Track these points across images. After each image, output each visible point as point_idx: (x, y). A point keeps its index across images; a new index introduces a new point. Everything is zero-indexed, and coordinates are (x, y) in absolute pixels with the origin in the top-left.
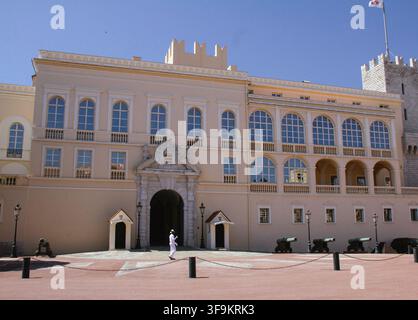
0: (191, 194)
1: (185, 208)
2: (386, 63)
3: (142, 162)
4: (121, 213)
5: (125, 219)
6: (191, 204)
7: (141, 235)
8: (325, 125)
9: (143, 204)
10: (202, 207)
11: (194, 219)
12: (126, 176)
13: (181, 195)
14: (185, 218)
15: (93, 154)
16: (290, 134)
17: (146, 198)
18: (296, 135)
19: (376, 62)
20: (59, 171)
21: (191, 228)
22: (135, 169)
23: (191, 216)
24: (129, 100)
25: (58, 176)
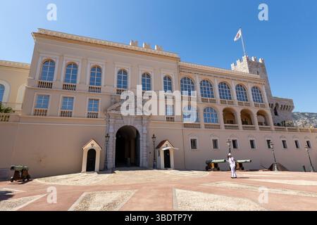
0: (144, 128)
1: (141, 139)
2: (248, 60)
3: (110, 106)
4: (93, 142)
5: (96, 146)
6: (145, 136)
7: (108, 159)
8: (225, 87)
9: (111, 135)
10: (154, 137)
11: (147, 147)
12: (99, 116)
13: (138, 129)
14: (141, 146)
15: (75, 99)
16: (205, 92)
17: (113, 132)
18: (209, 93)
19: (241, 61)
20: (46, 111)
21: (145, 153)
22: (105, 110)
23: (145, 144)
24: (102, 65)
25: (45, 115)
